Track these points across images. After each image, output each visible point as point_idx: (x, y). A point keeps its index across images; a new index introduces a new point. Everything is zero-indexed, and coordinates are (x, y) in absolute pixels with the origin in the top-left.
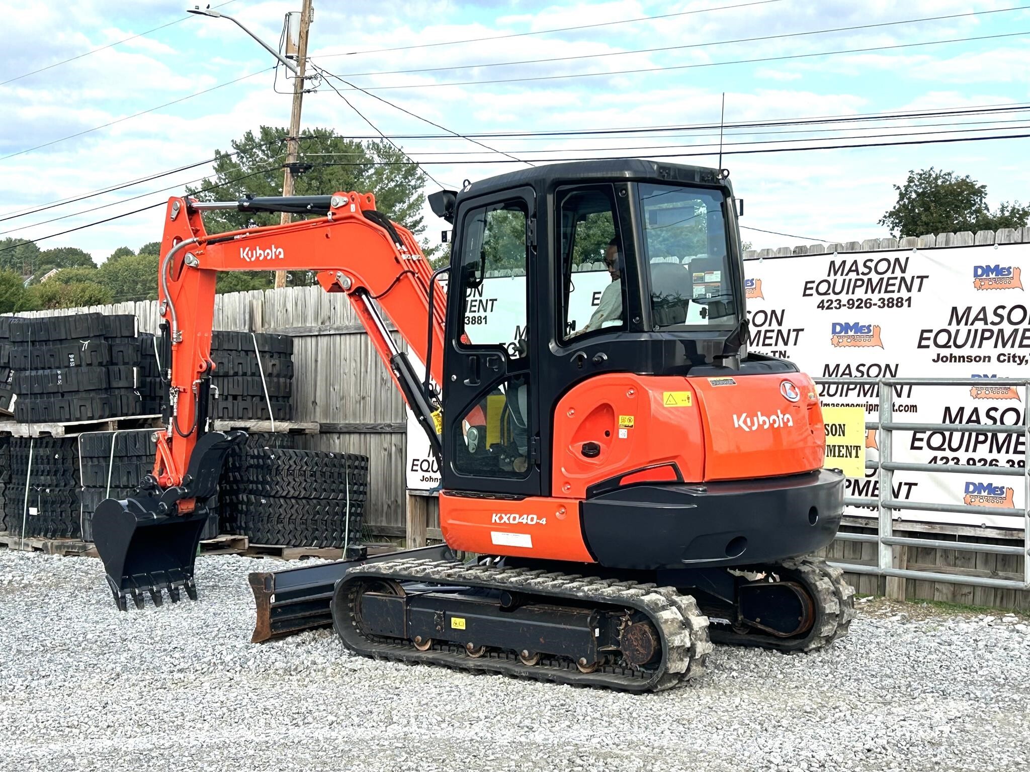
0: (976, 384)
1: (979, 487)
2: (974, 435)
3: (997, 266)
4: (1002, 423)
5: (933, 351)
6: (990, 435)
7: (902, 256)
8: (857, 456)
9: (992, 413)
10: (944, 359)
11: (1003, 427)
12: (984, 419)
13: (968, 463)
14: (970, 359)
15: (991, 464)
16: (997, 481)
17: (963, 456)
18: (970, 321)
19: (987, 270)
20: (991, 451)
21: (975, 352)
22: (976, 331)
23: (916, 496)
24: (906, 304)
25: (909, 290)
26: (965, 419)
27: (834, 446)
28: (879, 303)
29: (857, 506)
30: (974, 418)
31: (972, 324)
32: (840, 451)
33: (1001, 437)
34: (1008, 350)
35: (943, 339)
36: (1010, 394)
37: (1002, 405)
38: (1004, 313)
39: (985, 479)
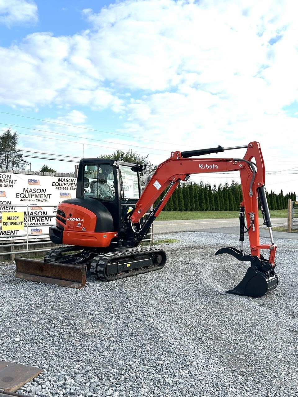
0: (32, 206)
1: (34, 230)
2: (32, 218)
3: (34, 180)
4: (38, 215)
5: (20, 199)
6: (35, 218)
7: (9, 174)
8: (22, 224)
9: (36, 213)
10: (23, 200)
11: (38, 216)
12: (34, 214)
13: (31, 224)
14: (30, 200)
15: (36, 224)
16: (38, 228)
17: (29, 223)
18: (28, 192)
19: (32, 180)
20: (36, 221)
21: (31, 199)
22: (30, 194)
23: (19, 234)
24: (12, 186)
25: (12, 183)
26: (29, 214)
27: (15, 222)
28: (4, 186)
29: (3, 238)
30: (32, 214)
31: (29, 192)
32: (17, 223)
33: (38, 218)
34: (38, 199)
35: (22, 195)
36: (40, 208)
37: (38, 211)
38: (36, 190)
39: (35, 228)
